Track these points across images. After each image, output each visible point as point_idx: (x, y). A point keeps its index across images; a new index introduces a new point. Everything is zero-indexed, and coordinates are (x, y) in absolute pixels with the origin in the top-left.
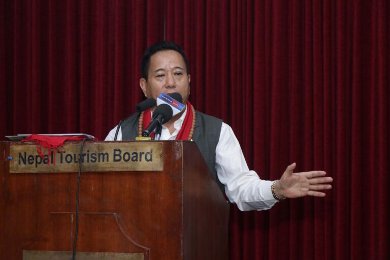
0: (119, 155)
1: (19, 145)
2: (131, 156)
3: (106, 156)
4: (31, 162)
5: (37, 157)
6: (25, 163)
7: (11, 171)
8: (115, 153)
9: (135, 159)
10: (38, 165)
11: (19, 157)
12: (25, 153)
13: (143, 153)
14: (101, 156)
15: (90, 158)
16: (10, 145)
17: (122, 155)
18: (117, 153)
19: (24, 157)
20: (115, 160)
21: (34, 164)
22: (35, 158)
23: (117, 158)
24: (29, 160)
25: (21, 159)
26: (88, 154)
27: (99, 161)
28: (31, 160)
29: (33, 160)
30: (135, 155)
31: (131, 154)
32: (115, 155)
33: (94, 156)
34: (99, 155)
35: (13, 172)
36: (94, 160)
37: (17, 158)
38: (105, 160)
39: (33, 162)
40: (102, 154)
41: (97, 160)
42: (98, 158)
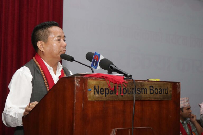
0: (152, 90)
1: (93, 80)
2: (159, 91)
3: (145, 90)
4: (102, 92)
5: (106, 89)
6: (98, 94)
7: (89, 100)
8: (150, 88)
9: (160, 92)
10: (106, 95)
11: (94, 89)
12: (98, 86)
13: (164, 89)
14: (143, 90)
15: (137, 92)
16: (87, 80)
17: (154, 90)
18: (151, 88)
19: (97, 89)
20: (151, 93)
21: (104, 95)
22: (104, 90)
23: (152, 91)
24: (101, 91)
25: (96, 91)
26: (136, 89)
27: (142, 93)
28: (102, 91)
29: (104, 91)
30: (160, 90)
31: (158, 89)
32: (150, 90)
33: (139, 90)
34: (142, 89)
35: (91, 100)
36: (139, 92)
37: (93, 90)
38: (146, 93)
39: (103, 93)
40: (143, 89)
41: (141, 92)
42: (141, 91)
